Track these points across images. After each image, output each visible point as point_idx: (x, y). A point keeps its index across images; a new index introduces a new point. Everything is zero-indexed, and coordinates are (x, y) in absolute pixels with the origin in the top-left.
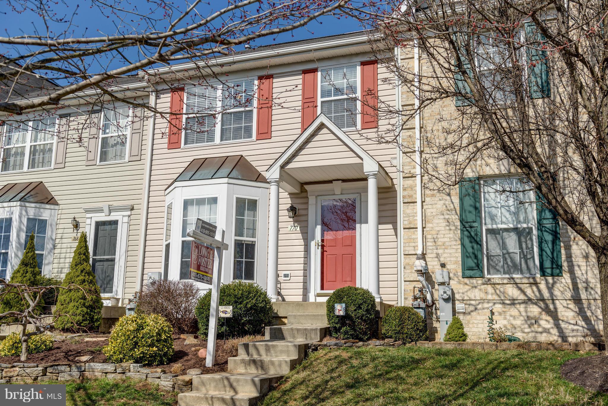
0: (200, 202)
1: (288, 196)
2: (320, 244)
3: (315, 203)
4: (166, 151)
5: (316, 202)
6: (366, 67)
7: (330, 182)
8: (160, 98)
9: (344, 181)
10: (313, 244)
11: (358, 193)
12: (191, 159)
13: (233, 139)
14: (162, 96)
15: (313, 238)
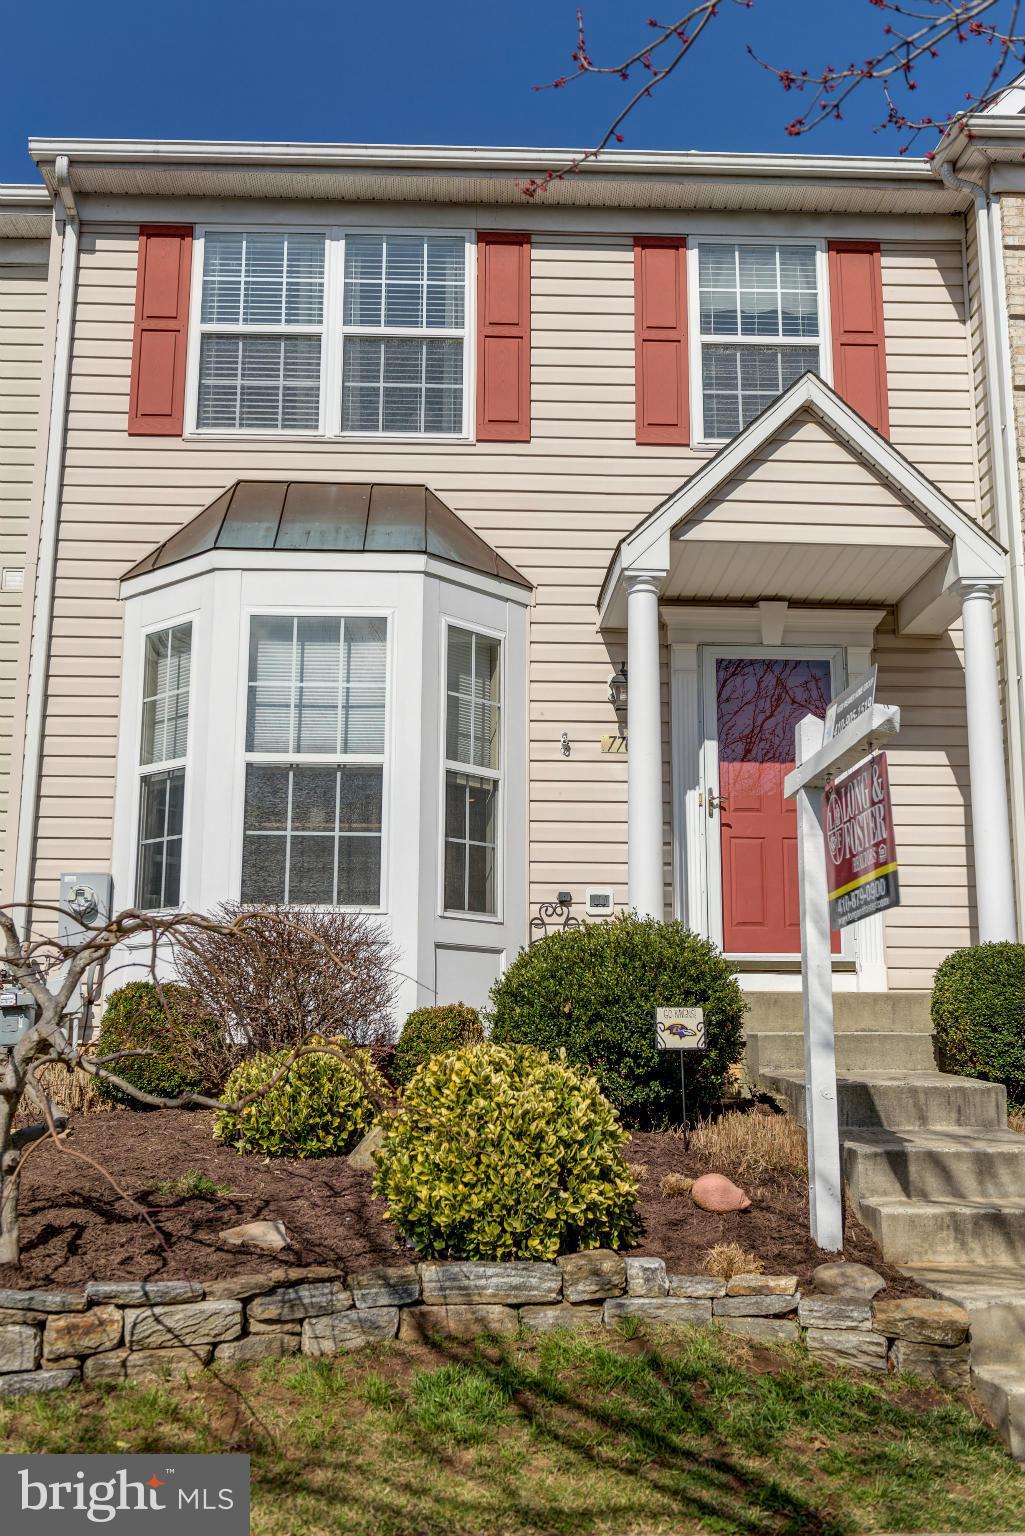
0: (319, 630)
1: (600, 638)
2: (716, 802)
3: (695, 667)
4: (123, 439)
5: (700, 665)
6: (847, 258)
7: (750, 602)
8: (93, 251)
9: (795, 603)
10: (692, 799)
11: (835, 646)
12: (229, 479)
13: (386, 428)
14: (100, 244)
15: (694, 783)
